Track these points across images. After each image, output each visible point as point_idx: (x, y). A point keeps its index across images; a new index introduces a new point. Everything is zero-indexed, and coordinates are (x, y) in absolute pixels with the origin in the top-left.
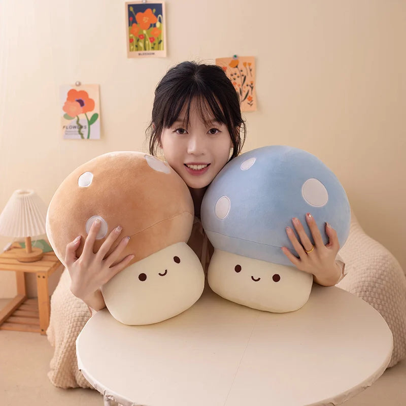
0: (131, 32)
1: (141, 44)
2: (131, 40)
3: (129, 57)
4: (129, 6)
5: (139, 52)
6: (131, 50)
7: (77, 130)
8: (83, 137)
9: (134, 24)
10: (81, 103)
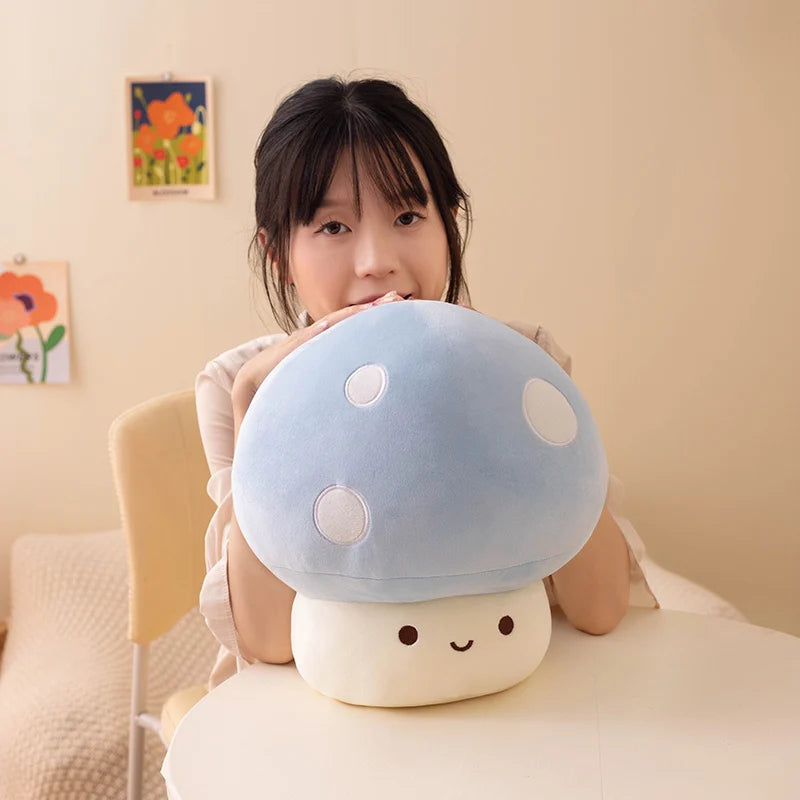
0: (136, 143)
1: (159, 171)
2: (137, 162)
3: (133, 197)
4: (134, 86)
5: (154, 188)
6: (136, 183)
7: (17, 363)
8: (30, 380)
9: (144, 127)
10: (28, 303)
